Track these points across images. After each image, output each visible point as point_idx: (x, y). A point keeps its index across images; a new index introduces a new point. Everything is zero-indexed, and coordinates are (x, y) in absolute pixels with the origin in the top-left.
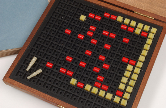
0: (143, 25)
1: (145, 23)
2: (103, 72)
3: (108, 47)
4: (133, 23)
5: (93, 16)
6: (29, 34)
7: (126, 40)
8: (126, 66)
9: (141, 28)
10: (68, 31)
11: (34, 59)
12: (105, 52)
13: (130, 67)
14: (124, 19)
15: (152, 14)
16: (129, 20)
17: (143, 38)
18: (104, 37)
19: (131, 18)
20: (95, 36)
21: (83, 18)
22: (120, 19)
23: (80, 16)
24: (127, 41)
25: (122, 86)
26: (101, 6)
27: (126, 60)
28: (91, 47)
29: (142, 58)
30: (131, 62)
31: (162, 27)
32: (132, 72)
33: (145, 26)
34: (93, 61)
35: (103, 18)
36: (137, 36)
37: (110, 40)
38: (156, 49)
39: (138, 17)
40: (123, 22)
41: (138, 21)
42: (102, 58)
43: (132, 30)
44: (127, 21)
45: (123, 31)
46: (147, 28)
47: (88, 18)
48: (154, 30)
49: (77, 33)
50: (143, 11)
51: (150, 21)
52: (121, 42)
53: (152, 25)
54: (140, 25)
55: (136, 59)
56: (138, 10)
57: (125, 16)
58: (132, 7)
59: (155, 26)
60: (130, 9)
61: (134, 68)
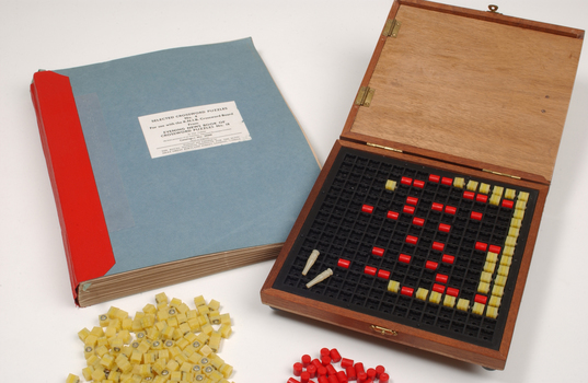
0: (502, 189)
1: (506, 186)
2: (444, 268)
3: (446, 227)
4: (485, 188)
5: (409, 181)
6: (293, 220)
7: (477, 215)
8: (485, 255)
9: (501, 193)
10: (368, 208)
11: (315, 254)
12: (442, 236)
13: (491, 256)
14: (466, 182)
15: (516, 172)
16: (477, 183)
17: (506, 211)
18: (435, 214)
19: (480, 180)
20: (419, 212)
21: (391, 185)
22: (459, 182)
23: (385, 183)
24: (480, 216)
25: (483, 287)
26: (421, 165)
27: (483, 246)
28: (415, 230)
29: (511, 240)
30: (491, 247)
31: (538, 191)
32: (498, 263)
33: (507, 190)
34: (422, 252)
35: (429, 184)
36: (494, 208)
37: (447, 218)
38: (533, 224)
39: (490, 177)
40: (465, 187)
41: (493, 184)
42: (438, 245)
43: (484, 198)
44: (472, 185)
45: (468, 202)
46: (510, 193)
47: (400, 185)
48: (524, 196)
49: (385, 211)
50: (498, 168)
51: (513, 182)
52: (468, 219)
53: (518, 189)
54: (498, 190)
55: (500, 242)
56: (489, 166)
57: (467, 178)
58: (477, 162)
59: (525, 190)
60: (474, 166)
61: (499, 257)
